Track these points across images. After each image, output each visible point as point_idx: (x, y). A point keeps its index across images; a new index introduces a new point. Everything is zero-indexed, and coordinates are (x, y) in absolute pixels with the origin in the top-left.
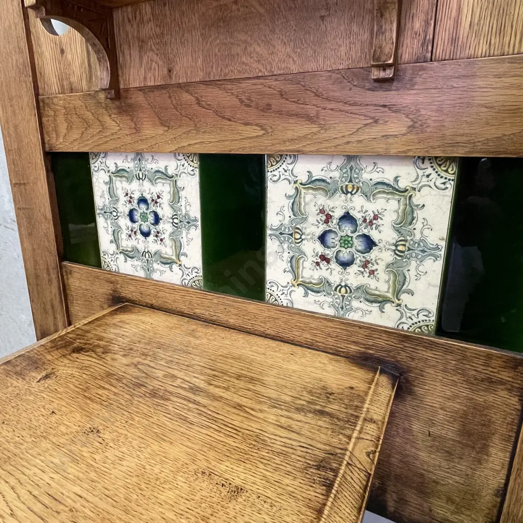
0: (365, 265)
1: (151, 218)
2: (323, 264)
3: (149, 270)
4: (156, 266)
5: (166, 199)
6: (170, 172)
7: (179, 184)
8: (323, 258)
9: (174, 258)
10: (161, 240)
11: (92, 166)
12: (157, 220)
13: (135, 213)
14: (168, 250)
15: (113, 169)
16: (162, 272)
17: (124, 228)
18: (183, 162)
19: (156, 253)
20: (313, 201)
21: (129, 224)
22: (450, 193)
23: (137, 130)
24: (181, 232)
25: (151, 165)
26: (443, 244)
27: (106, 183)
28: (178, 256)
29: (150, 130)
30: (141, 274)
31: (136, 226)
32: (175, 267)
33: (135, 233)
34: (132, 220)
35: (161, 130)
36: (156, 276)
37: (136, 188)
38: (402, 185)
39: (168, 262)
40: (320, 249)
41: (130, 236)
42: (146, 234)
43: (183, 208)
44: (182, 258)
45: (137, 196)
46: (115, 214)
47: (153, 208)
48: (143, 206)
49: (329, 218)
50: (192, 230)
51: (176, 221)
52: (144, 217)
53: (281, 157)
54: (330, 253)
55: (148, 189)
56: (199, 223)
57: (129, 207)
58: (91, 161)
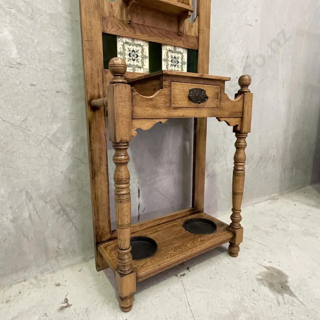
0: (178, 66)
1: (136, 56)
2: (172, 66)
3: (134, 70)
4: (136, 69)
5: (140, 51)
6: (141, 45)
7: (144, 48)
8: (172, 65)
9: (142, 66)
10: (138, 62)
11: (117, 40)
12: (137, 56)
13: (131, 54)
14: (140, 64)
15: (125, 41)
16: (138, 70)
17: (127, 58)
18: (145, 43)
19: (136, 65)
20: (170, 54)
21: (129, 57)
22: (187, 54)
23: (135, 33)
24: (143, 60)
25: (136, 42)
26: (187, 62)
27: (122, 45)
28: (143, 66)
29: (138, 34)
30: (132, 71)
31: (131, 58)
32: (142, 69)
33: (130, 60)
34: (130, 56)
35: (141, 34)
36: (136, 72)
37: (131, 48)
38: (182, 52)
39: (140, 68)
40: (171, 63)
41: (129, 61)
42: (134, 60)
43: (144, 54)
44: (144, 66)
45: (132, 50)
46: (124, 54)
47: (136, 53)
48: (133, 53)
49: (172, 57)
50: (147, 59)
51: (142, 57)
52: (134, 55)
53: (165, 45)
54: (173, 64)
55: (135, 48)
56: (148, 58)
57: (129, 52)
58: (117, 38)
